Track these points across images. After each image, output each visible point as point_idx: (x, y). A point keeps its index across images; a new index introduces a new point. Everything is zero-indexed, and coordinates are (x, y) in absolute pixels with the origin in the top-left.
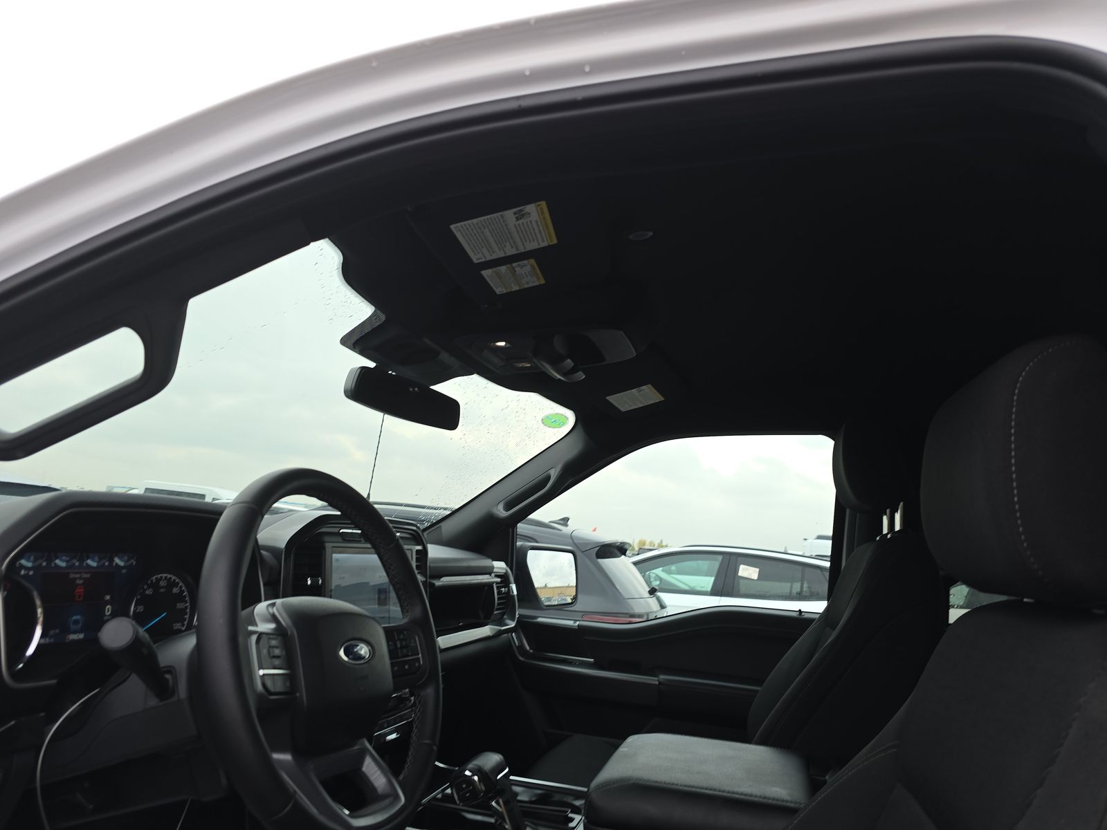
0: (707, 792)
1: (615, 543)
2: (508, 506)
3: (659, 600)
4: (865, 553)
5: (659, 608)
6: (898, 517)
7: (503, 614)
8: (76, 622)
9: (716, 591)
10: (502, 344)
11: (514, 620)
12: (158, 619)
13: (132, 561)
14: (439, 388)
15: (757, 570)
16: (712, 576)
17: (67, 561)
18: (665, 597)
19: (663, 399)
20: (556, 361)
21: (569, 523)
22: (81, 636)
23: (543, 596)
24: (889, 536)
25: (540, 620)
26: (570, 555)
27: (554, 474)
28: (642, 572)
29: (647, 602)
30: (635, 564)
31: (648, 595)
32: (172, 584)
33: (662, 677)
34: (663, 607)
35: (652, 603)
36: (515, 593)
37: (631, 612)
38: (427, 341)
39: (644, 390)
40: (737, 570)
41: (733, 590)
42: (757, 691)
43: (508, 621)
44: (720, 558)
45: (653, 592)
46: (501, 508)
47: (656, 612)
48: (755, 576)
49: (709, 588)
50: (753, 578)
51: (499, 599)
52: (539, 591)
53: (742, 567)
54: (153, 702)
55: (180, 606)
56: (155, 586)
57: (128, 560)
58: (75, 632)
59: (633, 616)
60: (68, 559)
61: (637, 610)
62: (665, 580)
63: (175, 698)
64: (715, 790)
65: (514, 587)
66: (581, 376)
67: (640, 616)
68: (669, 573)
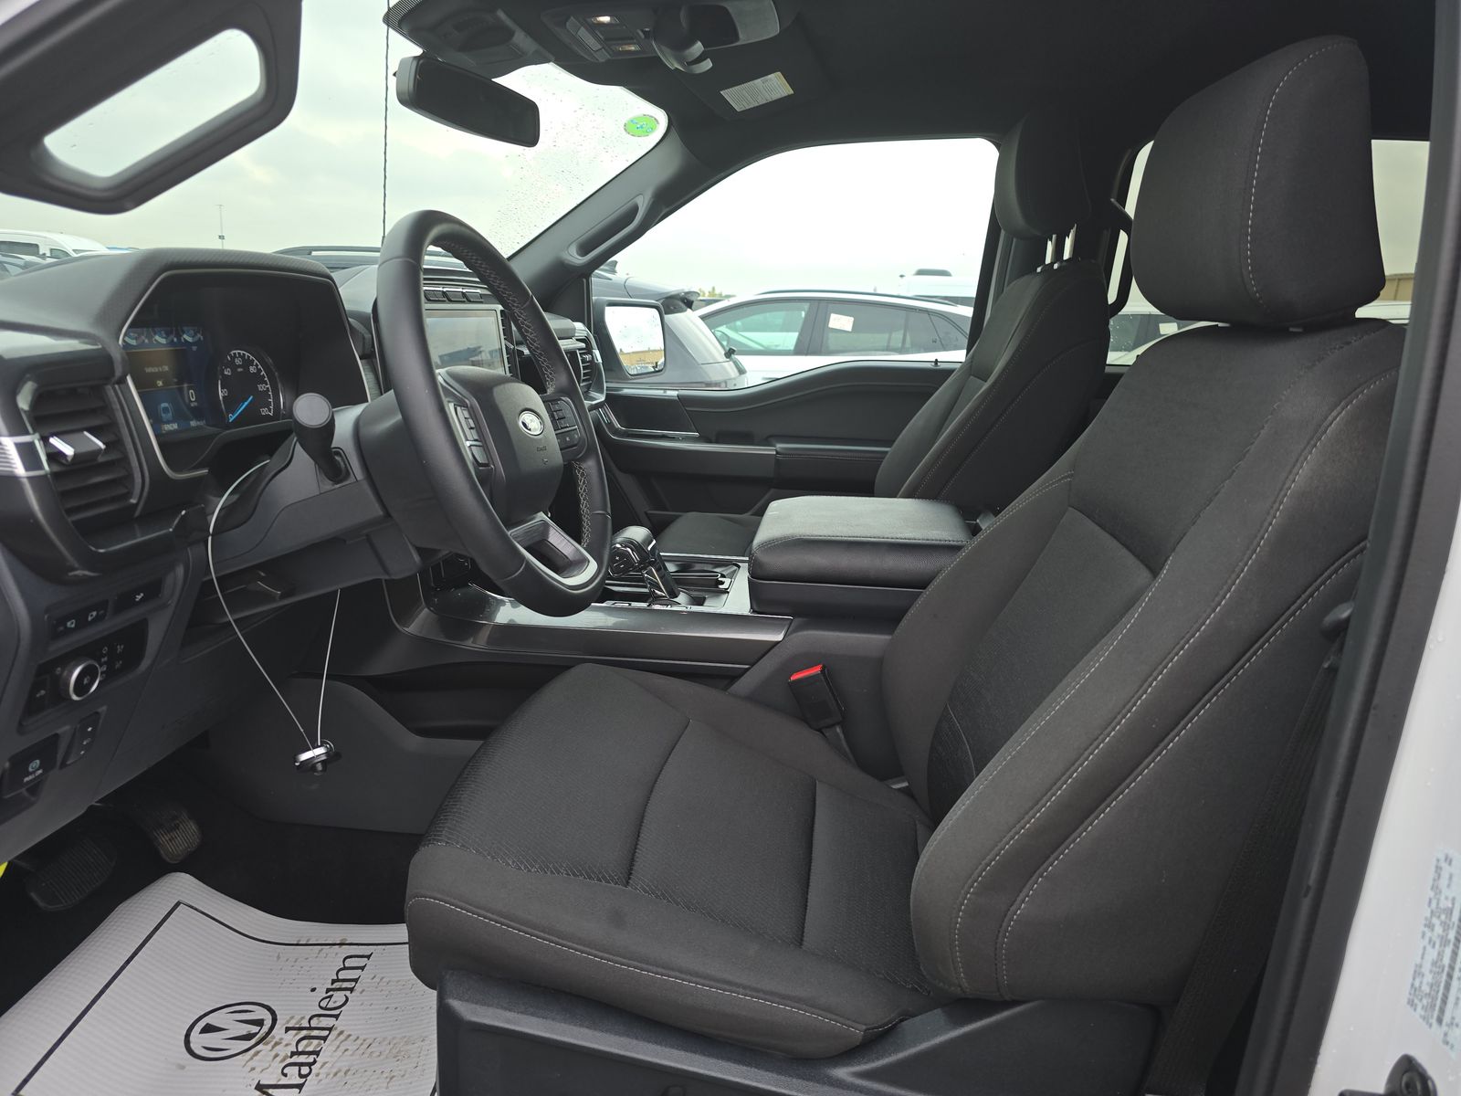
0: (872, 539)
1: (678, 295)
2: (585, 248)
3: (737, 364)
4: (1027, 290)
5: (738, 374)
6: (1068, 242)
7: (588, 387)
8: (166, 410)
9: (801, 349)
10: (606, 19)
11: (602, 393)
12: (246, 403)
13: (199, 335)
14: (503, 81)
15: (852, 319)
16: (795, 331)
17: (136, 339)
18: (744, 360)
19: (792, 92)
20: (680, 45)
21: (617, 268)
22: (175, 426)
23: (625, 361)
24: (1056, 266)
25: (626, 391)
26: (654, 311)
27: (643, 203)
28: (711, 327)
29: (724, 368)
30: (703, 318)
31: (725, 359)
32: (248, 363)
33: (780, 446)
34: (741, 371)
35: (729, 367)
36: (600, 360)
37: (708, 380)
38: (501, 14)
39: (770, 79)
40: (827, 320)
41: (821, 346)
42: (887, 452)
43: (593, 394)
44: (806, 306)
45: (729, 353)
46: (573, 250)
47: (734, 379)
48: (848, 327)
49: (791, 346)
50: (846, 329)
51: (585, 368)
52: (622, 358)
53: (833, 316)
54: (328, 486)
55: (261, 387)
56: (232, 365)
57: (195, 334)
58: (168, 422)
59: (708, 385)
60: (136, 335)
61: (715, 377)
62: (734, 340)
63: (352, 479)
64: (879, 538)
65: (597, 353)
66: (707, 65)
67: (717, 384)
68: (736, 330)
